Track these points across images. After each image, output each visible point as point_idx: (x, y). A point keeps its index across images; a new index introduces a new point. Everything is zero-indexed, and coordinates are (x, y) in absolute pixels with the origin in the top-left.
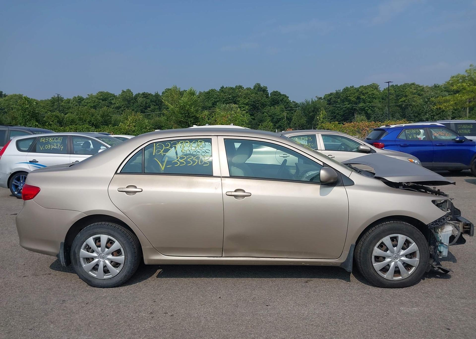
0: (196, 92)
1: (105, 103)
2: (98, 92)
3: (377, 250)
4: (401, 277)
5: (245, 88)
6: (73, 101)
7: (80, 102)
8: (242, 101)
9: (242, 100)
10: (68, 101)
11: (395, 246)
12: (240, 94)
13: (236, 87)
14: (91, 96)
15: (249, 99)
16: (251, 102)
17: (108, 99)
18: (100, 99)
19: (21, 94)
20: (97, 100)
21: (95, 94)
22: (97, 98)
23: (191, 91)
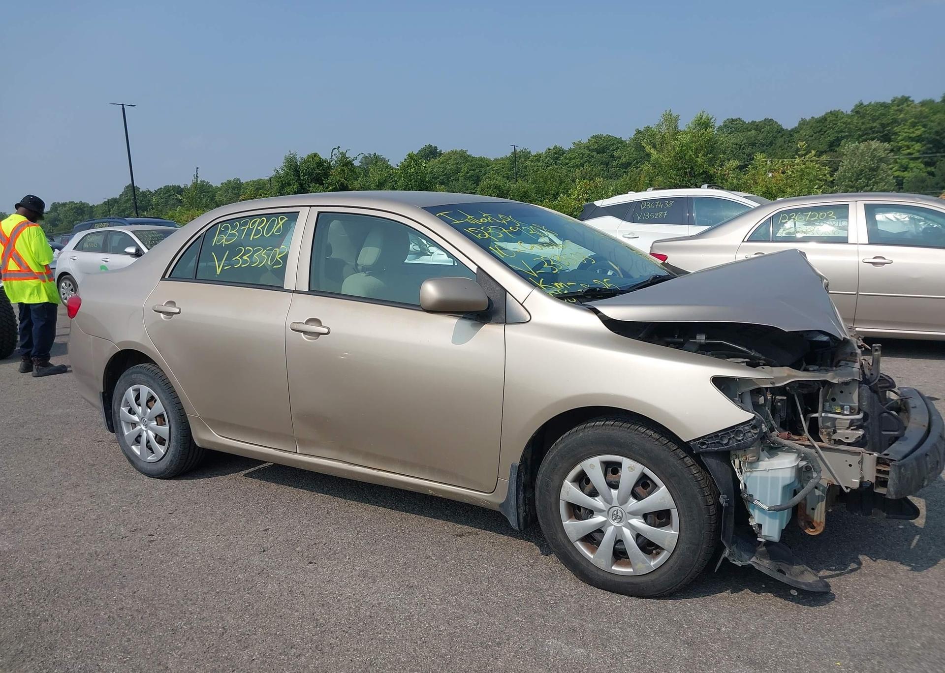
0: (712, 121)
1: (603, 157)
2: (592, 137)
3: (570, 488)
4: (632, 570)
5: (917, 101)
6: (546, 157)
7: (557, 158)
8: (906, 133)
9: (906, 130)
10: (538, 157)
11: (614, 485)
12: (902, 116)
13: (893, 101)
14: (579, 145)
15: (924, 126)
16: (930, 133)
17: (609, 149)
18: (592, 150)
19: (464, 150)
20: (587, 152)
21: (585, 141)
22: (588, 148)
23: (702, 118)
